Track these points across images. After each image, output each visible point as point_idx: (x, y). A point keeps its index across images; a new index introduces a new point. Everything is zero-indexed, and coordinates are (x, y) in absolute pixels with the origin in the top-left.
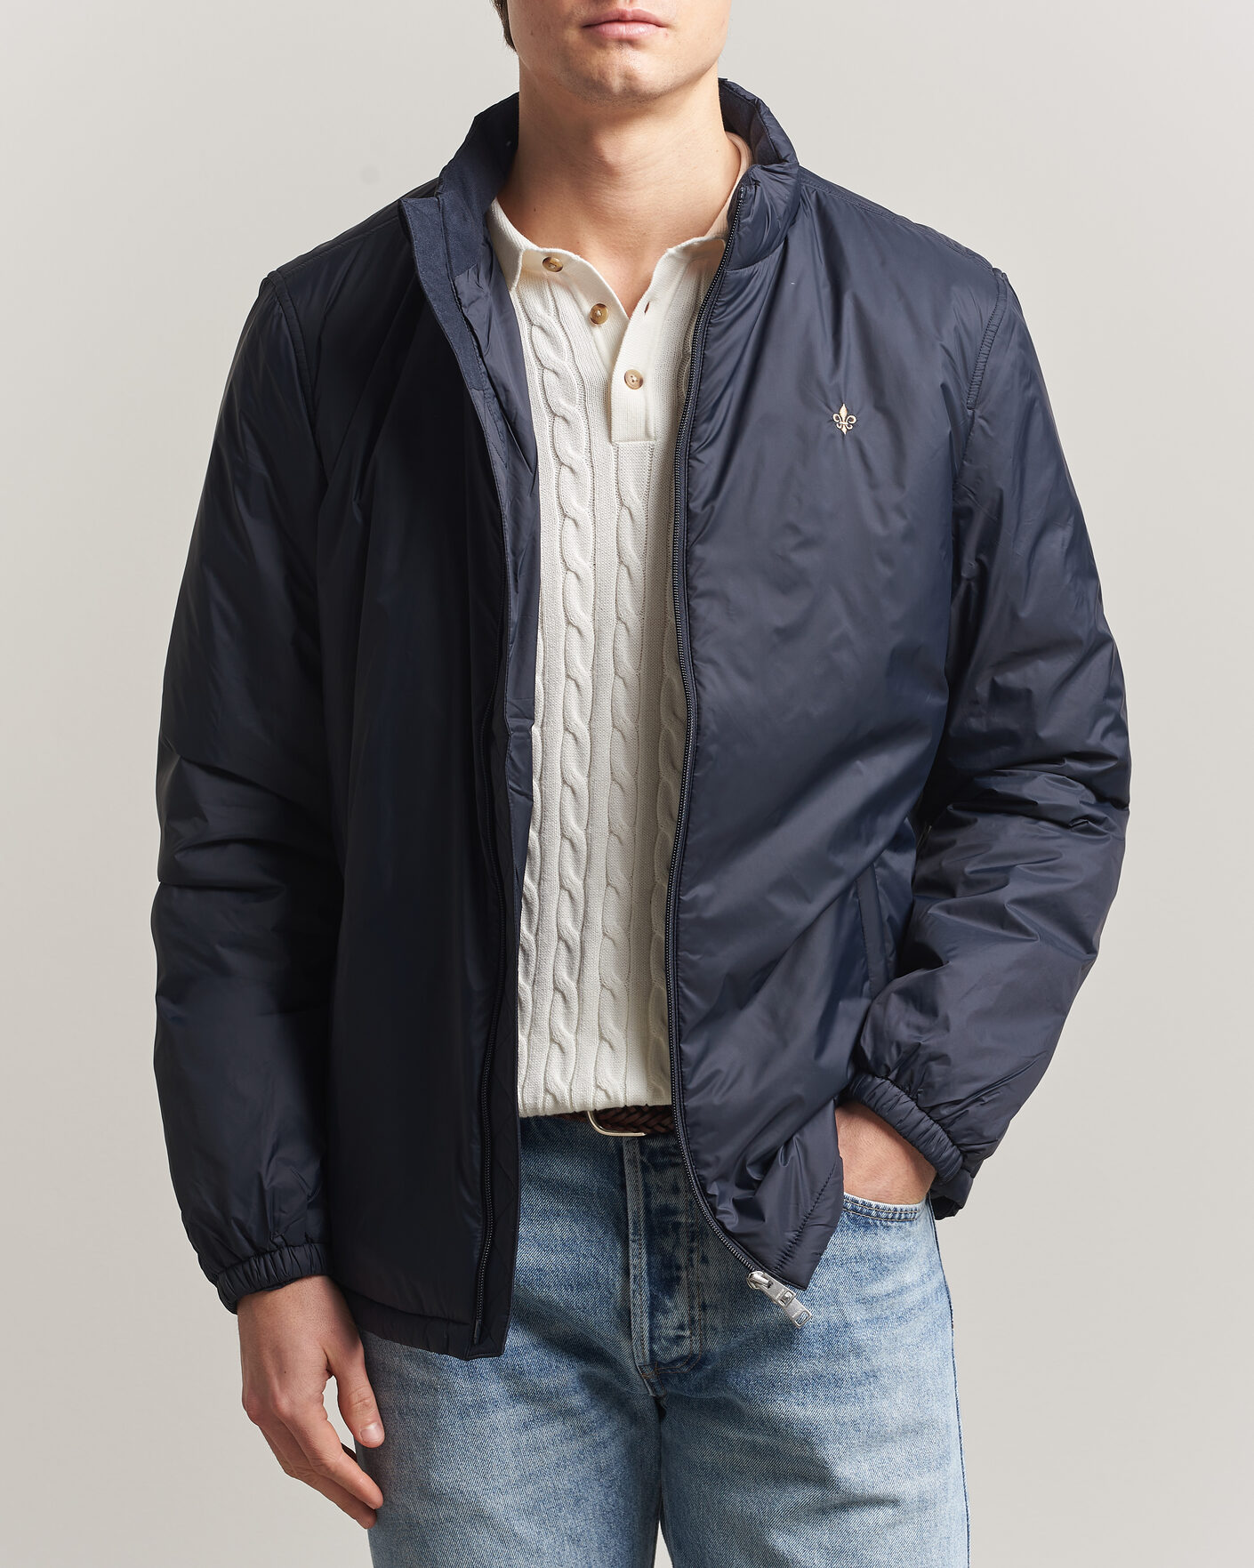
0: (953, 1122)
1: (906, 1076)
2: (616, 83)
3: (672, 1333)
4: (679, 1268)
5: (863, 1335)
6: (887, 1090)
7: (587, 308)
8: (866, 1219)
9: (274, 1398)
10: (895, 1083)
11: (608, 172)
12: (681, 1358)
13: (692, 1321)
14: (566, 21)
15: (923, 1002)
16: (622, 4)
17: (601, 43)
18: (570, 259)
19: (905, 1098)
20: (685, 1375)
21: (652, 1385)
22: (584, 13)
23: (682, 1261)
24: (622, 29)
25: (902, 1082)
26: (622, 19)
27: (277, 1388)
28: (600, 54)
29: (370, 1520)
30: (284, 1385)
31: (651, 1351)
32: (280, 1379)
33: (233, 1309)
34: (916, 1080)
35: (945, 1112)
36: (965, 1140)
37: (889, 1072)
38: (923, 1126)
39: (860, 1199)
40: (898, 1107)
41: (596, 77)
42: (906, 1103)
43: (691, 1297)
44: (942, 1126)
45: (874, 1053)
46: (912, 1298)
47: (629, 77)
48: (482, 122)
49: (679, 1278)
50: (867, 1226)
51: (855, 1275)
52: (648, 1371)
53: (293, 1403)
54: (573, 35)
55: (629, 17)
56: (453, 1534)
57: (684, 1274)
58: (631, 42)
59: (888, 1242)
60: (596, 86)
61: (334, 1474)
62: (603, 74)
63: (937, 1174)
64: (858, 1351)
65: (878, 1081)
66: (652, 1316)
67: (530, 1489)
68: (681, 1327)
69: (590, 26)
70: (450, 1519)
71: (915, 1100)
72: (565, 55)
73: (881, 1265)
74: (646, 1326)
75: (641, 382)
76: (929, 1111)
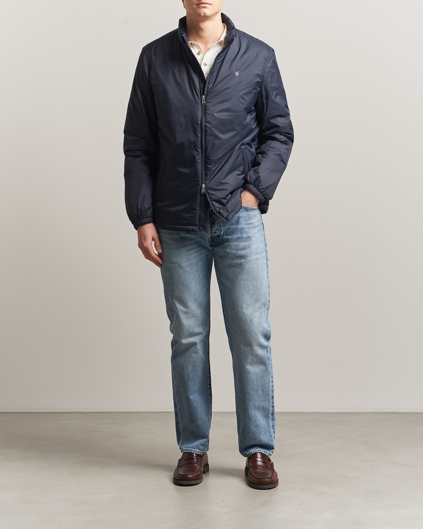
0: (263, 192)
1: (255, 184)
2: (202, 14)
3: (214, 231)
4: (215, 220)
5: (247, 230)
6: (251, 187)
7: (197, 52)
8: (247, 209)
9: (143, 244)
10: (253, 185)
11: (201, 29)
12: (216, 236)
13: (218, 229)
14: (193, 4)
15: (256, 172)
16: (203, 1)
17: (200, 8)
18: (195, 43)
19: (254, 188)
20: (217, 239)
21: (210, 242)
22: (197, 2)
23: (216, 219)
24: (203, 5)
25: (254, 185)
26: (203, 3)
27: (144, 242)
28: (199, 9)
29: (160, 266)
30: (145, 241)
31: (211, 235)
32: (144, 241)
33: (136, 229)
34: (256, 185)
35: (261, 190)
36: (265, 196)
37: (252, 183)
38: (257, 193)
39: (246, 206)
40: (253, 189)
41: (199, 13)
42: (255, 189)
43: (218, 225)
44: (261, 193)
45: (249, 180)
46: (256, 224)
47: (204, 13)
48: (181, 20)
49: (215, 222)
50: (247, 211)
51: (245, 219)
52: (210, 239)
53: (146, 244)
54: (195, 6)
55: (204, 3)
56: (176, 270)
57: (216, 221)
58: (205, 7)
59: (252, 213)
60: (199, 15)
61: (153, 258)
62: (200, 13)
63: (260, 201)
64: (246, 233)
65: (250, 185)
66: (211, 229)
67: (189, 262)
68: (216, 230)
69: (197, 5)
70: (175, 267)
71: (256, 188)
72: (194, 10)
73: (249, 218)
74: (210, 230)
75: (206, 65)
76: (259, 190)
